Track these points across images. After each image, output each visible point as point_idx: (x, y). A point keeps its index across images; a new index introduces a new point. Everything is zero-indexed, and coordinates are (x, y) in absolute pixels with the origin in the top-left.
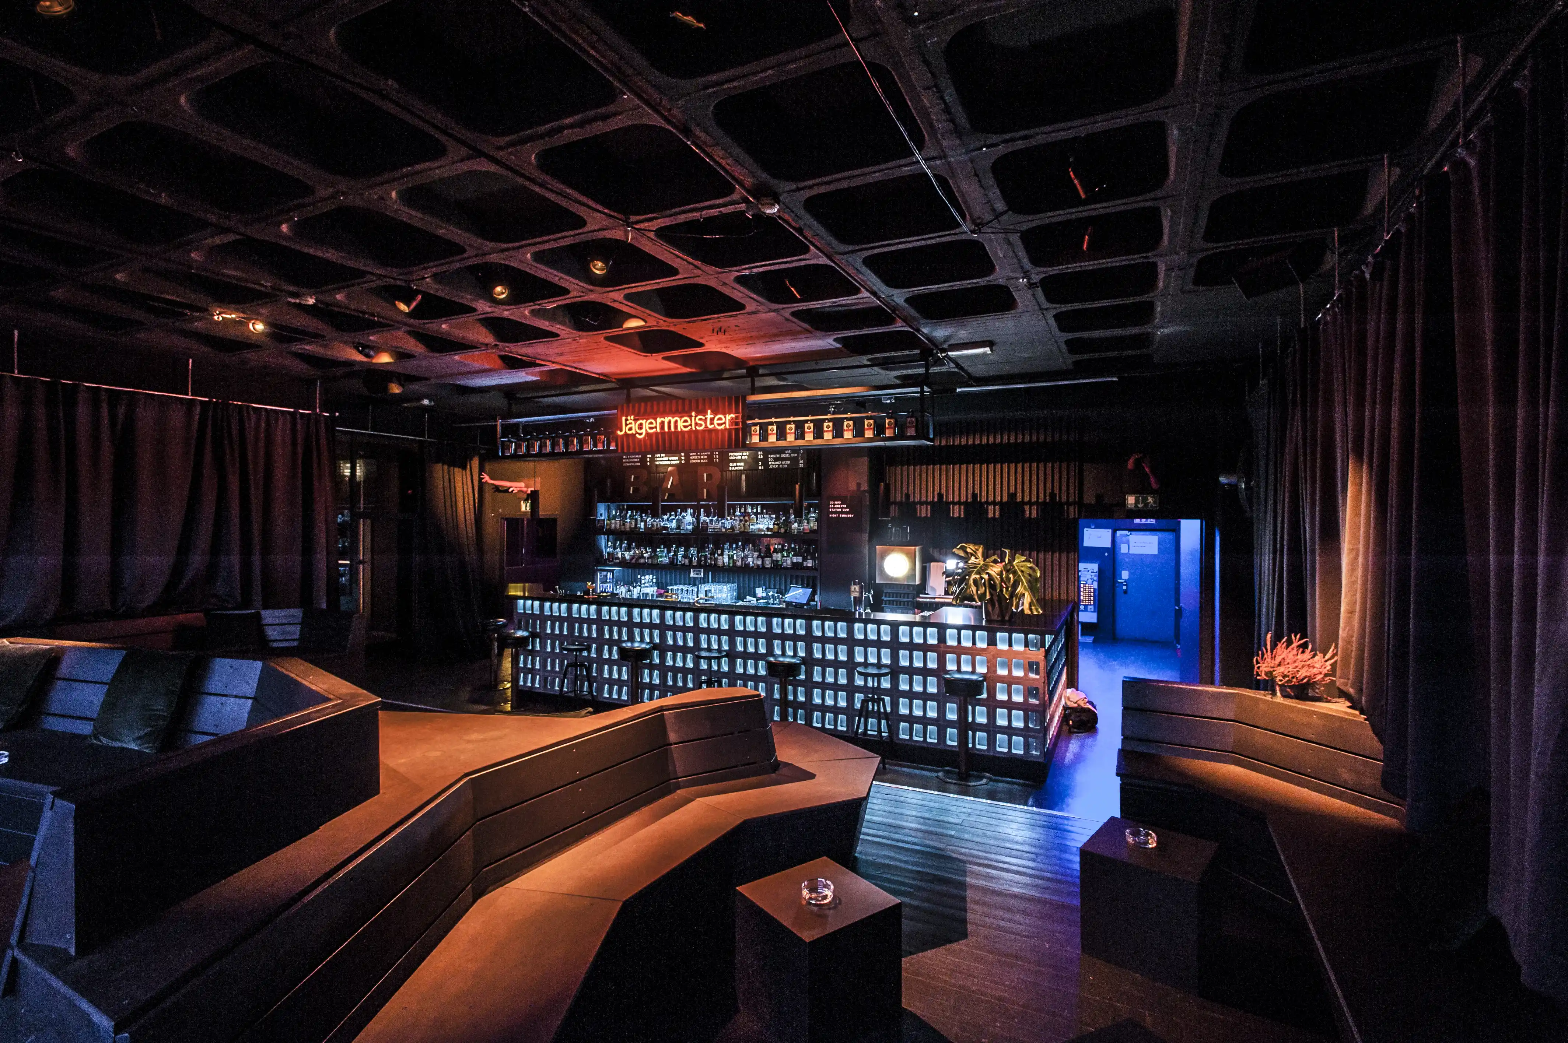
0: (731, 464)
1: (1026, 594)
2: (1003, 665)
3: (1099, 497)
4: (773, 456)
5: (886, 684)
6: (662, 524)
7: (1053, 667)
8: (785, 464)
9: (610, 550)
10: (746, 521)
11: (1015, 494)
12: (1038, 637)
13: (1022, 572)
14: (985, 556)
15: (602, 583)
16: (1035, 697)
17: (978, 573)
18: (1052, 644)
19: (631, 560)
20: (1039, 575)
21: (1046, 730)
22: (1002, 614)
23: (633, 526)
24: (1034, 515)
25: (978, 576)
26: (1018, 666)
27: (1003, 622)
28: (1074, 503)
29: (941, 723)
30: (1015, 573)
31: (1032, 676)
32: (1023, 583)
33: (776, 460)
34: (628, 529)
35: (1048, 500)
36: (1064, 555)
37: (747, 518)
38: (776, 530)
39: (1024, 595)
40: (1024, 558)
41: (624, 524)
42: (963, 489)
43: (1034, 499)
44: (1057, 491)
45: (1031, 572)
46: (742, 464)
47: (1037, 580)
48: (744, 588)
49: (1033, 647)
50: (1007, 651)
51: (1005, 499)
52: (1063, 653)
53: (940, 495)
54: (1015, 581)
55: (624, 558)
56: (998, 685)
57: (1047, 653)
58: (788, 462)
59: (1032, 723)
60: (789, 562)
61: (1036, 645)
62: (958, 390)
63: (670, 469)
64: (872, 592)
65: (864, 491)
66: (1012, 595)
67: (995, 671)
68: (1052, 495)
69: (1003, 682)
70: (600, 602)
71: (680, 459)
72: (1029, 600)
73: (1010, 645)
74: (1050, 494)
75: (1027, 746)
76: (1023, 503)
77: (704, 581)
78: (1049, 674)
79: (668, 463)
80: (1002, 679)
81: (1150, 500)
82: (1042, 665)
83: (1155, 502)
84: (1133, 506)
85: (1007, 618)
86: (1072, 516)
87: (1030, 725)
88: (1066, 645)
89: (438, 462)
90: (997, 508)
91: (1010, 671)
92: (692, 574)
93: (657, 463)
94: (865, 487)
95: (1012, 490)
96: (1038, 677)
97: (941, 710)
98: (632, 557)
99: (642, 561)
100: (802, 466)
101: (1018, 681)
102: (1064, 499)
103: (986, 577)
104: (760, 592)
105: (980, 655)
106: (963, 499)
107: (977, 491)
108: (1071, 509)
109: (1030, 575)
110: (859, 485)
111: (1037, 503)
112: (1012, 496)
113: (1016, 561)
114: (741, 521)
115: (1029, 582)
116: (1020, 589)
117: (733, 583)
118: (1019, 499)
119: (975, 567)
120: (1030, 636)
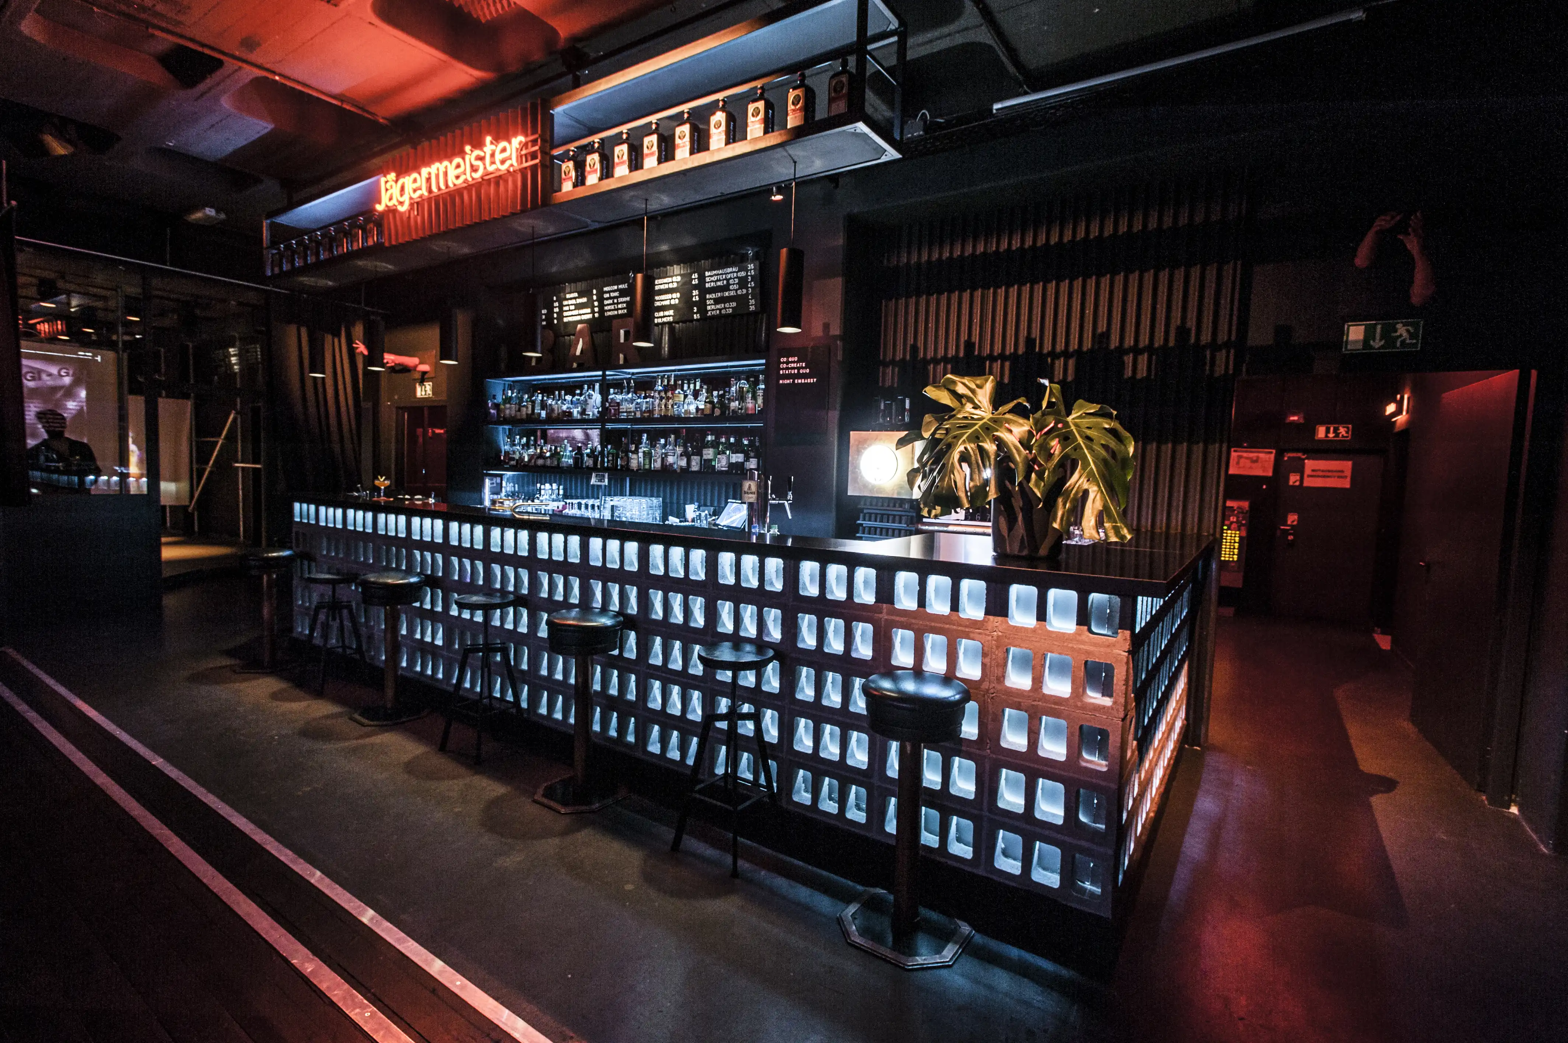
0: (656, 315)
1: (1093, 490)
2: (1024, 663)
3: (1283, 332)
4: (713, 296)
5: (773, 683)
6: (564, 408)
7: (1153, 673)
8: (729, 308)
9: (507, 448)
10: (668, 399)
11: (1106, 335)
12: (1116, 599)
13: (1088, 438)
14: (997, 401)
15: (493, 493)
16: (1101, 748)
17: (975, 438)
18: (1156, 619)
19: (530, 460)
20: (1131, 450)
21: (1121, 831)
22: (1032, 539)
23: (530, 412)
24: (1142, 373)
25: (971, 447)
26: (1060, 669)
27: (1032, 560)
28: (1227, 345)
29: (875, 781)
30: (1066, 438)
31: (1094, 697)
32: (1086, 464)
33: (717, 301)
34: (524, 417)
35: (1171, 343)
36: (1198, 449)
37: (669, 394)
38: (708, 412)
39: (1086, 492)
40: (1093, 408)
41: (519, 410)
42: (1011, 331)
43: (1144, 341)
44: (1191, 323)
45: (1113, 443)
46: (671, 312)
47: (1124, 462)
48: (671, 503)
49: (1100, 624)
50: (1034, 631)
51: (1088, 345)
52: (1185, 634)
53: (969, 345)
54: (1064, 458)
55: (521, 459)
56: (1007, 711)
57: (1138, 642)
58: (734, 304)
59: (1088, 812)
60: (724, 462)
61: (1107, 621)
62: (997, 106)
63: (579, 326)
64: (790, 496)
65: (835, 337)
66: (1056, 489)
67: (1001, 678)
68: (1183, 332)
69: (1018, 707)
70: (489, 520)
71: (593, 312)
72: (1099, 505)
73: (1042, 615)
74: (1179, 328)
75: (1069, 872)
76: (1121, 351)
77: (610, 492)
78: (1141, 693)
79: (578, 318)
80: (1016, 699)
81: (1402, 330)
82: (1120, 674)
83: (1412, 336)
84: (1360, 346)
85: (1043, 551)
86: (1219, 370)
87: (1083, 818)
88: (1189, 620)
89: (289, 322)
90: (1071, 363)
91: (1038, 681)
92: (593, 481)
93: (565, 320)
94: (836, 330)
95: (1102, 327)
96: (1107, 702)
97: (878, 755)
98: (531, 457)
99: (540, 462)
100: (752, 308)
101: (1055, 707)
102: (1206, 338)
103: (991, 447)
104: (691, 510)
105: (968, 638)
106: (1010, 349)
107: (1035, 333)
108: (1221, 356)
109: (1105, 447)
110: (826, 326)
111: (1150, 348)
112: (1102, 338)
113: (1073, 416)
114: (661, 398)
115: (1104, 464)
116: (1077, 480)
117: (658, 496)
118: (1114, 343)
119: (966, 427)
120: (1096, 598)
